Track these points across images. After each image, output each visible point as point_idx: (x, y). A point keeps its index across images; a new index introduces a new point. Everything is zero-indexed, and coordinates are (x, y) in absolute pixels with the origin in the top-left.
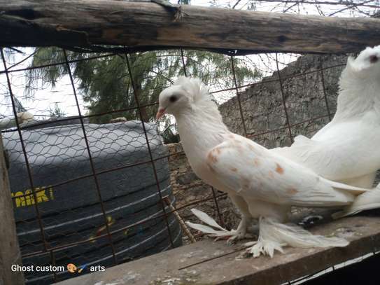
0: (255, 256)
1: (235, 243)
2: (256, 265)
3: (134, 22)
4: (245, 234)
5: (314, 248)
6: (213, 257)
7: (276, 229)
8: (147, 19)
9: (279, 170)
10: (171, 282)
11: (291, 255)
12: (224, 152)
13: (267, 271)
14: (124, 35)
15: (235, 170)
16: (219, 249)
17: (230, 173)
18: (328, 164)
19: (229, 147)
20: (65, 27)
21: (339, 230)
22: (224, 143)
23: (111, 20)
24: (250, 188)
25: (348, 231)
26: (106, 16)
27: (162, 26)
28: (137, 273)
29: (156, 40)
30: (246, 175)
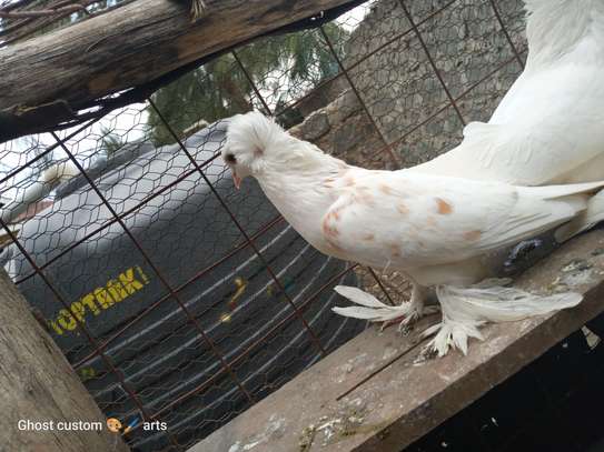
0: (441, 354)
1: (412, 329)
2: (445, 372)
3: (130, 48)
4: (423, 310)
5: (528, 318)
6: (382, 364)
7: (464, 299)
8: (150, 34)
9: (444, 208)
10: (329, 427)
11: (494, 341)
12: (346, 215)
13: (463, 380)
14: (123, 76)
15: (370, 238)
16: (389, 345)
17: (365, 244)
18: (529, 160)
19: (351, 203)
20: (28, 105)
21: (567, 269)
22: (341, 200)
23: (92, 61)
24: (403, 254)
25: (582, 269)
26: (80, 59)
27: (179, 34)
28: (283, 416)
29: (179, 60)
30: (391, 238)
